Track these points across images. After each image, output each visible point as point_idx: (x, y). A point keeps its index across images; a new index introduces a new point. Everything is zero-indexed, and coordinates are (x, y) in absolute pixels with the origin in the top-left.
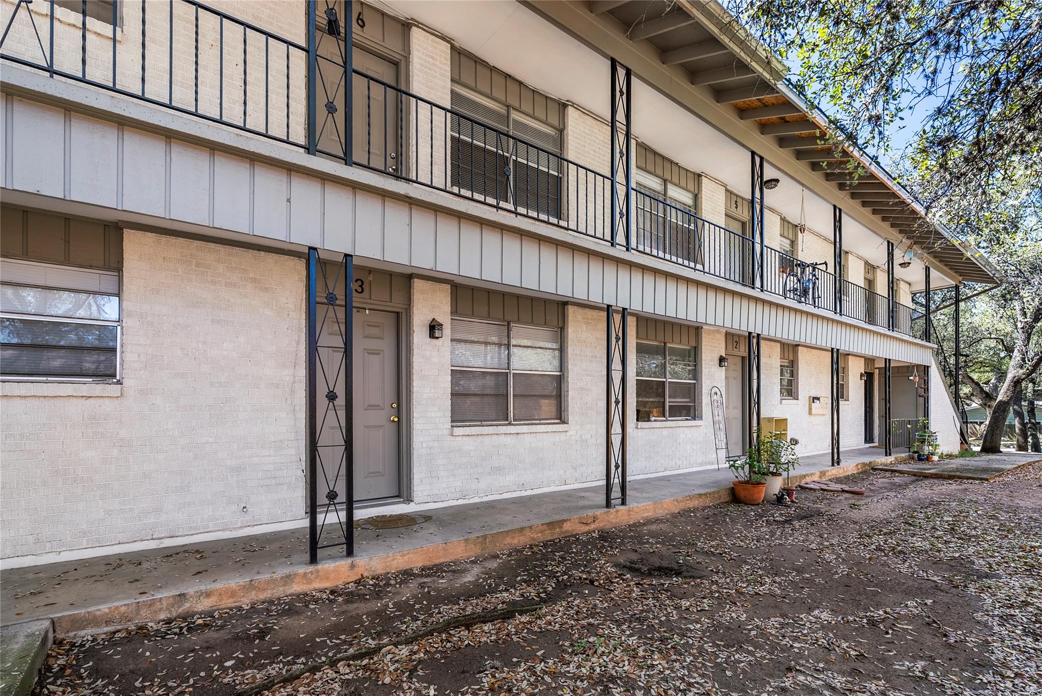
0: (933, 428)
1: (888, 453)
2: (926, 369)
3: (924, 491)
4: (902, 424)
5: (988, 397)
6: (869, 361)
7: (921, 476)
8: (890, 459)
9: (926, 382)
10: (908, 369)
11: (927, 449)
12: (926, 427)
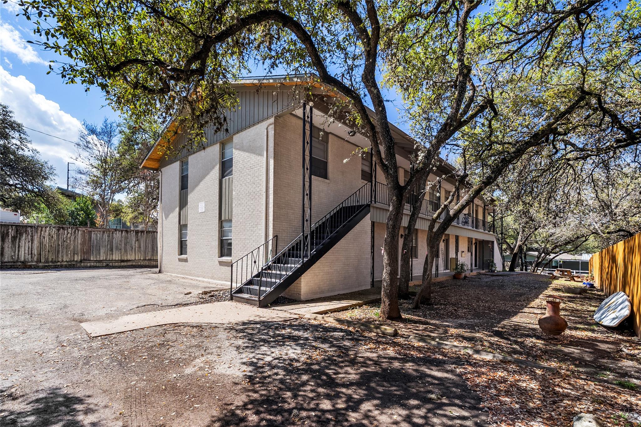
0: (495, 262)
1: (483, 270)
2: (493, 242)
3: (494, 278)
4: (487, 260)
5: (512, 250)
6: (476, 239)
7: (493, 276)
8: (484, 271)
9: (493, 247)
10: (488, 242)
11: (494, 269)
12: (493, 261)
